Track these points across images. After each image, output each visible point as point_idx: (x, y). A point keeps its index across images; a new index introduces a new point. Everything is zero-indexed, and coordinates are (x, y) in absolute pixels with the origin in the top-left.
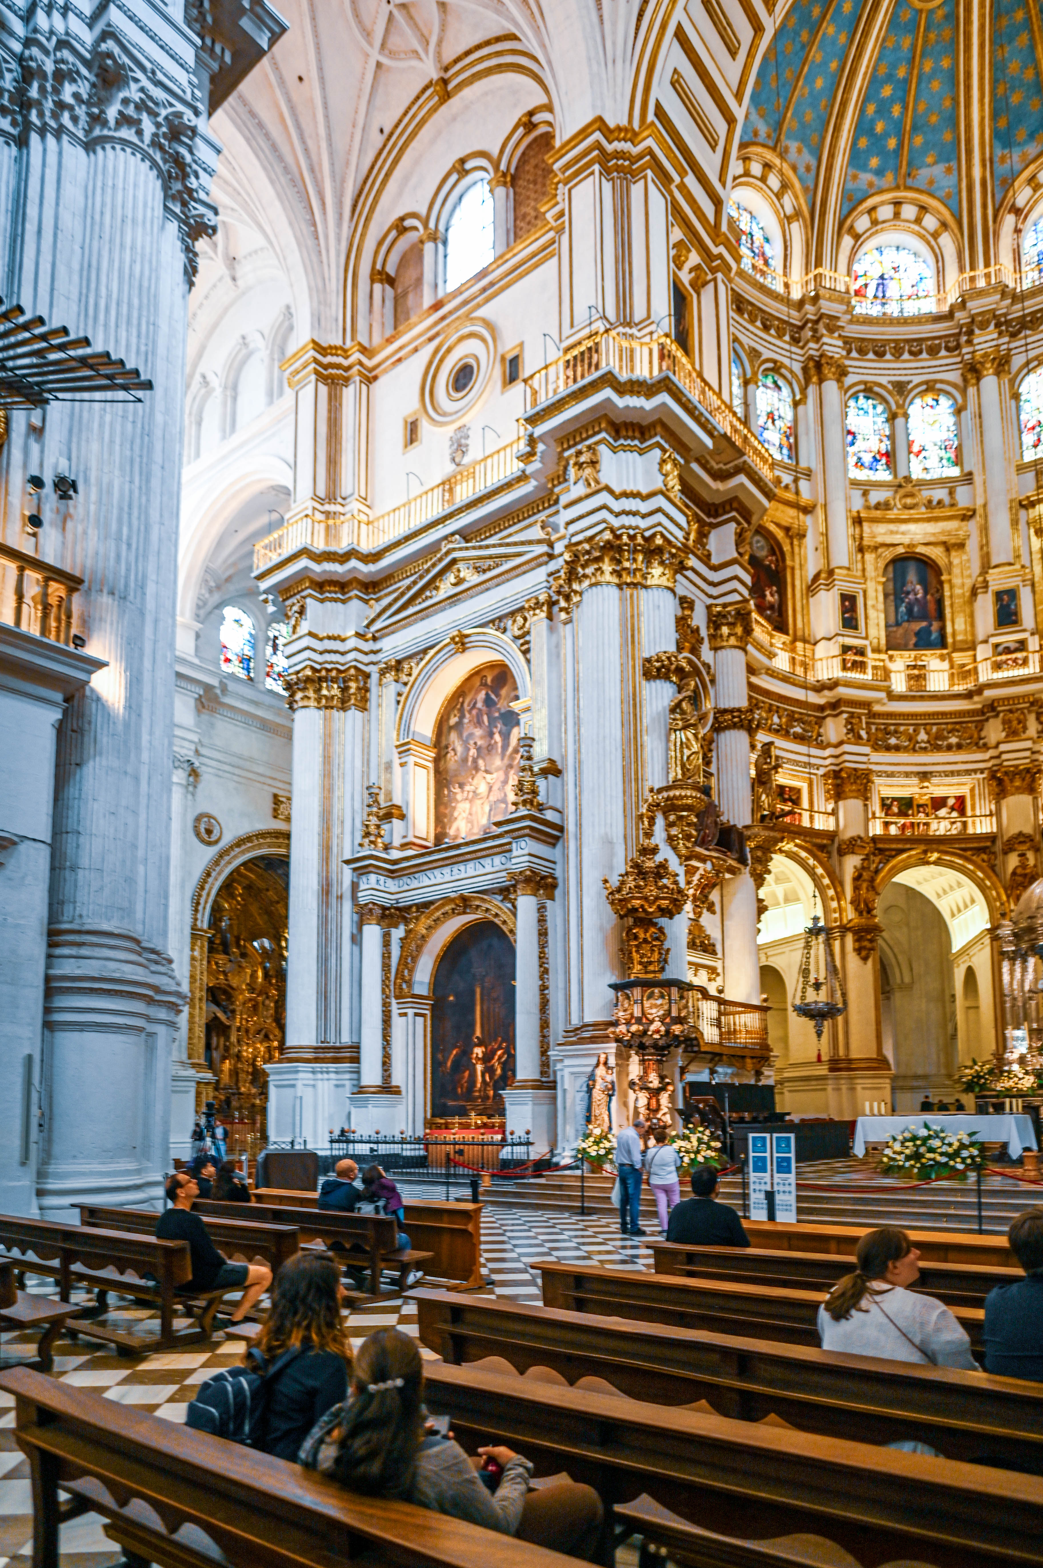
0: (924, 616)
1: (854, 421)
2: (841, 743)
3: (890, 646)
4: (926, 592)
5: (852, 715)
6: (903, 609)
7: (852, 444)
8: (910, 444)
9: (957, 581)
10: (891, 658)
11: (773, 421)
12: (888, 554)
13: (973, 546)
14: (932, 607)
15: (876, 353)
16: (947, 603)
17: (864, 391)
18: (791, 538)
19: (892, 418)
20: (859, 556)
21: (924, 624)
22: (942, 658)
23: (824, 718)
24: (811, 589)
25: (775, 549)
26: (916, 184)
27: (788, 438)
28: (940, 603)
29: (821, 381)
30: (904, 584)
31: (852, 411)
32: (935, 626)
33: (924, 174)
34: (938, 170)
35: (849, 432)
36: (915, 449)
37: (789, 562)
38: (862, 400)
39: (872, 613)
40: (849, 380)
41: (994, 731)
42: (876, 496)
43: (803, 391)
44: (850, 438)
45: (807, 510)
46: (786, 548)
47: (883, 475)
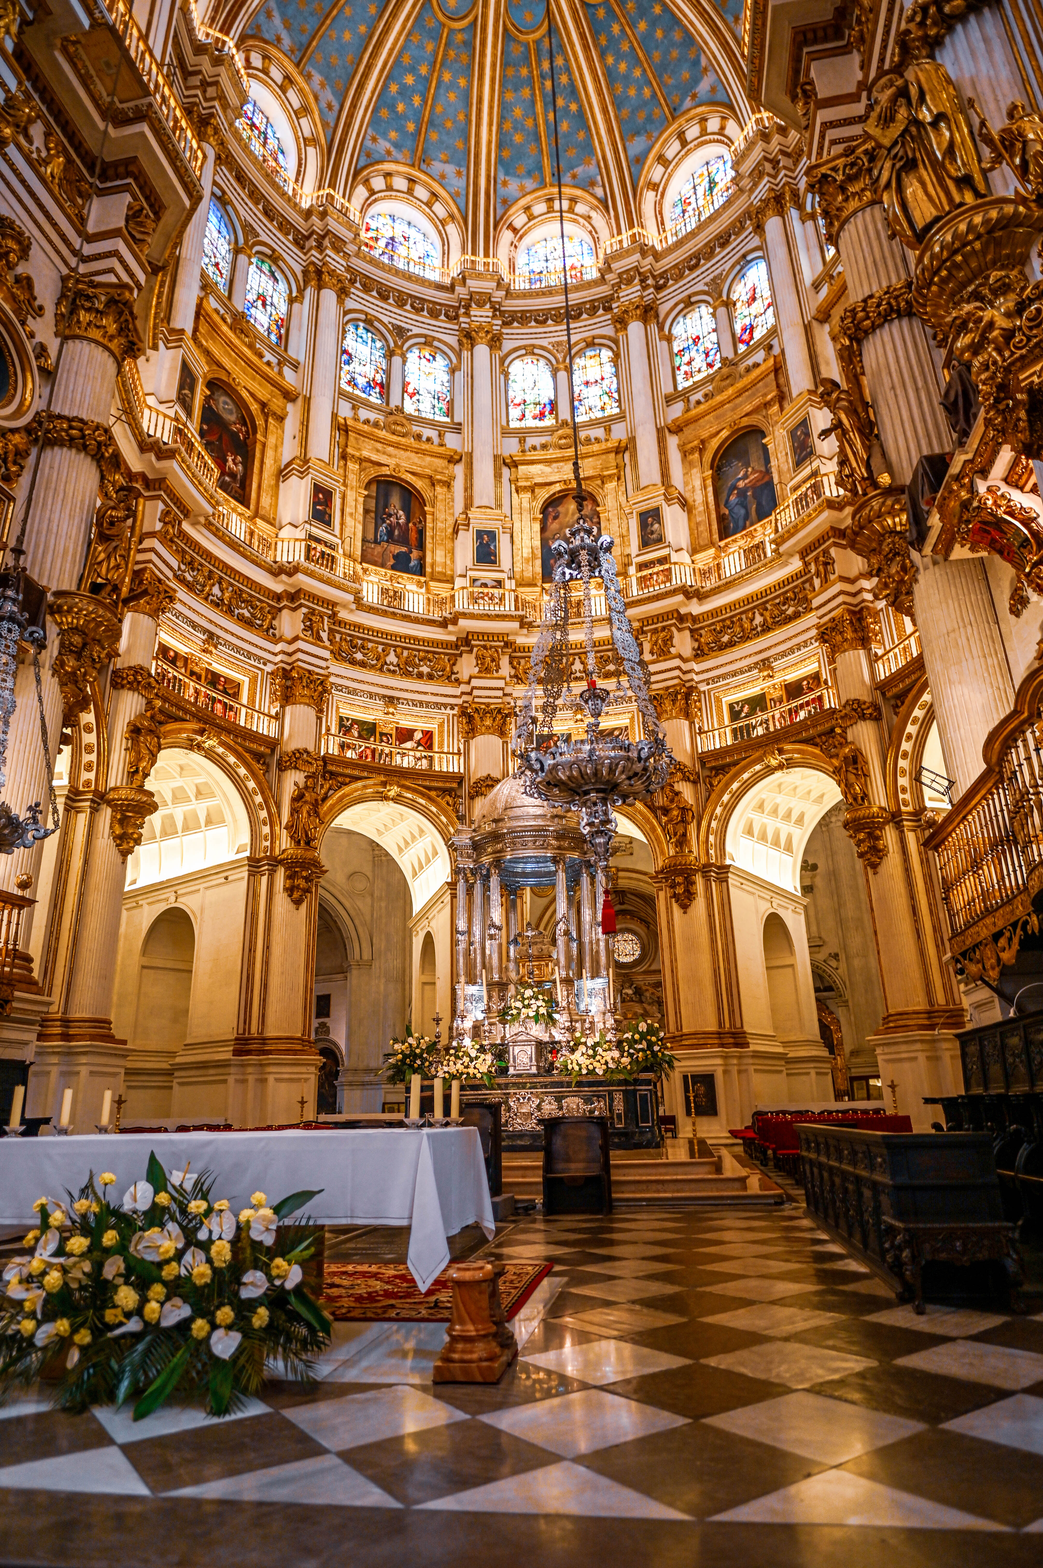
0: (404, 540)
1: (350, 343)
2: (296, 639)
3: (364, 559)
4: (408, 520)
5: (313, 612)
6: (383, 528)
7: (348, 363)
8: (405, 385)
9: (441, 516)
10: (365, 571)
11: (264, 305)
12: (373, 472)
13: (459, 485)
14: (413, 535)
15: (379, 293)
16: (429, 533)
17: (364, 321)
18: (266, 416)
19: (389, 355)
20: (342, 463)
21: (404, 549)
22: (420, 584)
23: (280, 610)
24: (282, 474)
25: (246, 419)
26: (429, 171)
27: (279, 328)
28: (421, 533)
29: (320, 288)
30: (386, 506)
31: (350, 336)
32: (415, 554)
33: (437, 167)
34: (450, 169)
35: (345, 352)
36: (410, 390)
37: (259, 436)
38: (361, 331)
39: (349, 520)
40: (350, 304)
41: (467, 666)
42: (364, 414)
43: (301, 291)
44: (345, 357)
45: (289, 396)
46: (260, 422)
47: (374, 398)
